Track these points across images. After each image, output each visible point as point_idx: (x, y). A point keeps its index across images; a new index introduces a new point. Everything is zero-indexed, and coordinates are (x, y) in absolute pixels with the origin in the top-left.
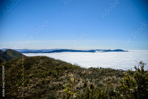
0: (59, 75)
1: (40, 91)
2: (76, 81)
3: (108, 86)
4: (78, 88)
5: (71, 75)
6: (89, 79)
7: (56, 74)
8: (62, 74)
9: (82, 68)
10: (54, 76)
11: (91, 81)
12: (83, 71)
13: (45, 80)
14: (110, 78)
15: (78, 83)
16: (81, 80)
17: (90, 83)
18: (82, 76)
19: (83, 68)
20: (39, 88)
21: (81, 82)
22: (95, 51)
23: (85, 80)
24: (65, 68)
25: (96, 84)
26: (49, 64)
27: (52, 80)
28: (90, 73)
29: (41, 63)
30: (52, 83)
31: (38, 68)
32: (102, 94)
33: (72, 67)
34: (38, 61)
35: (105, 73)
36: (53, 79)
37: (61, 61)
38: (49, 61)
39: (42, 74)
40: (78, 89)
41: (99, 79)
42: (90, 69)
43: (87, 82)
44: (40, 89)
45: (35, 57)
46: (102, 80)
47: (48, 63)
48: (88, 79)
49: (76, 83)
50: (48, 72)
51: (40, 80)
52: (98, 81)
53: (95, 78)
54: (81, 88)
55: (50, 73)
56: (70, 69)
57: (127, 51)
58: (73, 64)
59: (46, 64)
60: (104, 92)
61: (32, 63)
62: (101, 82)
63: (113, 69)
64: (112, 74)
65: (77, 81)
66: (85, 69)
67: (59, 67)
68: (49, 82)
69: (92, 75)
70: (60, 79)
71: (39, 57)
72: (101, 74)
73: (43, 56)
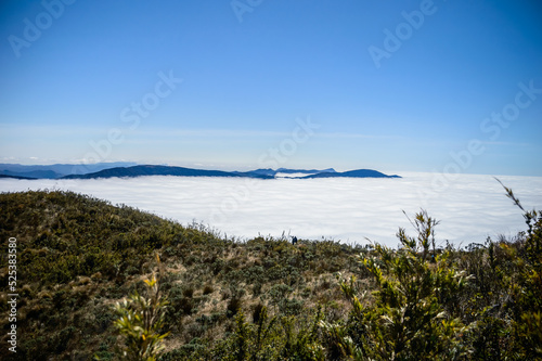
0: (129, 268)
1: (41, 338)
2: (196, 292)
3: (320, 308)
4: (203, 320)
5: (176, 268)
6: (247, 282)
7: (117, 265)
8: (141, 263)
9: (221, 241)
10: (108, 274)
11: (256, 292)
12: (224, 252)
13: (68, 293)
14: (328, 277)
15: (205, 300)
16: (218, 287)
17: (253, 299)
18: (222, 271)
19: (225, 241)
20: (39, 327)
21: (217, 296)
22: (276, 172)
23: (233, 290)
24: (151, 240)
25: (273, 303)
26: (83, 227)
27: (97, 292)
28: (252, 259)
29: (52, 219)
30: (96, 303)
31: (38, 243)
32: (296, 343)
33: (180, 236)
34: (36, 211)
35: (311, 259)
36: (102, 286)
37: (138, 211)
38: (84, 210)
39: (54, 266)
40: (206, 326)
41: (286, 282)
42: (251, 242)
43: (242, 293)
44: (42, 331)
45: (23, 195)
46: (300, 288)
47: (80, 219)
48: (244, 284)
49: (198, 300)
50: (81, 259)
51: (45, 292)
52: (284, 290)
53: (271, 279)
54: (216, 318)
55: (91, 263)
56: (173, 244)
57: (396, 176)
58: (185, 225)
59: (71, 226)
60: (303, 332)
61: (11, 220)
62: (294, 296)
63: (341, 243)
64: (337, 263)
65: (202, 291)
66: (235, 246)
67: (126, 237)
68: (83, 299)
69: (261, 268)
70: (129, 284)
71: (40, 195)
72: (296, 264)
73: (59, 193)
